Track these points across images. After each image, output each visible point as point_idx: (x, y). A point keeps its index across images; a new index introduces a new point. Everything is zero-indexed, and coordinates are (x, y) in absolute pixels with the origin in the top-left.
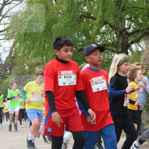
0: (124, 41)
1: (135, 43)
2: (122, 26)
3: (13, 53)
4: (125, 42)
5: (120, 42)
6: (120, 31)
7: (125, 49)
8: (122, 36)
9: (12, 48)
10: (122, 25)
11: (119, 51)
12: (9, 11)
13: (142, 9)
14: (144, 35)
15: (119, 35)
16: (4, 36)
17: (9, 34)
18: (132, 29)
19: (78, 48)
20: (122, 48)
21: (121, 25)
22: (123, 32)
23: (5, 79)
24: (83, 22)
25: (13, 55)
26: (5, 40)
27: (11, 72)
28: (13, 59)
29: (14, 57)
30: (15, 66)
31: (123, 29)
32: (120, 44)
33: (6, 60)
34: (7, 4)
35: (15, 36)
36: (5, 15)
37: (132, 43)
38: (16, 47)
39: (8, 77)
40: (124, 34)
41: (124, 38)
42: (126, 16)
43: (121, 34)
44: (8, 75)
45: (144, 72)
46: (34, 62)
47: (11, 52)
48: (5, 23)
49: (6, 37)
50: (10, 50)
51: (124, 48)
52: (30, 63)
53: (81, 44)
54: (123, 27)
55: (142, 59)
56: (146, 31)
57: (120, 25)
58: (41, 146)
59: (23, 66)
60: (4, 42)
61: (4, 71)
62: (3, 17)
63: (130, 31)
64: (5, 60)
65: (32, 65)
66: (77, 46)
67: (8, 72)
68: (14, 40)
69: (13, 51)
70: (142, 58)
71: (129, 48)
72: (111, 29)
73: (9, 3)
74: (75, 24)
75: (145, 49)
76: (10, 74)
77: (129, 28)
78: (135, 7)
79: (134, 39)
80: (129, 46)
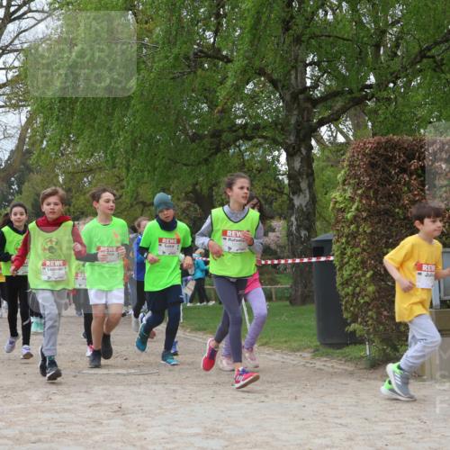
0: (303, 118)
1: (328, 123)
2: (299, 81)
3: (27, 140)
4: (305, 119)
5: (293, 121)
6: (293, 93)
7: (304, 136)
8: (298, 104)
9: (24, 129)
10: (299, 78)
11: (290, 143)
12: (18, 35)
13: (348, 40)
14: (352, 104)
15: (290, 103)
16: (5, 97)
17: (16, 93)
18: (321, 88)
19: (190, 131)
20: (297, 136)
21: (296, 78)
22: (301, 96)
24: (204, 69)
25: (26, 147)
26: (7, 109)
27: (23, 190)
28: (28, 155)
29: (29, 152)
30: (32, 174)
31: (300, 88)
32: (292, 126)
33: (9, 158)
34: (15, 19)
35: (32, 98)
36: (7, 46)
37: (321, 123)
38: (35, 126)
40: (301, 102)
41: (301, 113)
42: (307, 56)
43: (295, 101)
44: (13, 194)
45: (350, 195)
46: (78, 165)
47: (22, 140)
48: (7, 66)
49: (10, 102)
50: (21, 134)
51: (301, 135)
52: (69, 167)
53: (196, 122)
54: (299, 85)
55: (346, 163)
56: (357, 94)
57: (293, 77)
59: (52, 175)
60: (5, 112)
61: (5, 185)
62: (3, 51)
63: (317, 93)
64: (6, 157)
65: (73, 173)
66: (188, 127)
67: (13, 187)
68: (29, 108)
69: (28, 135)
70: (343, 161)
71: (313, 134)
72: (270, 87)
73: (20, 18)
74: (183, 74)
75: (352, 138)
76: (20, 192)
77: (315, 86)
78: (329, 36)
79: (326, 114)
80: (313, 131)
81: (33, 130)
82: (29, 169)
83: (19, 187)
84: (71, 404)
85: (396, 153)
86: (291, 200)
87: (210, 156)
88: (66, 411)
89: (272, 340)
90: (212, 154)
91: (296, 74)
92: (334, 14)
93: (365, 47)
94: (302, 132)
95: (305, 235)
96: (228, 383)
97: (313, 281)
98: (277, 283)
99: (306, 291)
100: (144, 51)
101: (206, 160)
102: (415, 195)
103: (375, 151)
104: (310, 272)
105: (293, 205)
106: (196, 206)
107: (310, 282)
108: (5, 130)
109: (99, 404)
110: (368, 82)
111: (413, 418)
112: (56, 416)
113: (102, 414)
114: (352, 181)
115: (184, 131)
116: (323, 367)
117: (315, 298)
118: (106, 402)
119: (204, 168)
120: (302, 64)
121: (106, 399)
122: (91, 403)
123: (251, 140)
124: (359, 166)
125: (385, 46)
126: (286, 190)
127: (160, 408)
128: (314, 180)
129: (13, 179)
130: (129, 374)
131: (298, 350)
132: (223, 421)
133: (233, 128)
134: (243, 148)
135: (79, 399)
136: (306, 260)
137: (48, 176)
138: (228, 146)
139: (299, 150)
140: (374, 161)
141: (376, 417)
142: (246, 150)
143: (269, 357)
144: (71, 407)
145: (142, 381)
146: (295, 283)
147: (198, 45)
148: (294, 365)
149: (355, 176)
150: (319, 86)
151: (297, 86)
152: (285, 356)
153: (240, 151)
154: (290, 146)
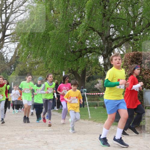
1: (117, 47)
3: (17, 53)
4: (110, 46)
5: (106, 46)
6: (106, 37)
7: (109, 52)
8: (108, 41)
9: (16, 49)
10: (108, 32)
12: (15, 18)
13: (124, 20)
14: (125, 41)
16: (10, 39)
17: (14, 37)
19: (71, 50)
22: (108, 38)
23: (10, 75)
24: (76, 29)
25: (17, 55)
26: (11, 43)
29: (18, 57)
32: (105, 48)
33: (11, 59)
34: (14, 13)
35: (19, 39)
36: (11, 22)
37: (115, 47)
38: (20, 48)
39: (13, 73)
41: (108, 43)
43: (106, 40)
44: (12, 71)
46: (34, 61)
47: (15, 53)
48: (11, 28)
50: (15, 51)
51: (108, 51)
52: (31, 62)
53: (73, 47)
55: (123, 61)
56: (127, 38)
57: (106, 32)
58: (37, 130)
59: (25, 64)
61: (9, 68)
62: (10, 23)
63: (114, 37)
64: (10, 59)
65: (32, 64)
67: (12, 68)
68: (18, 42)
69: (17, 51)
72: (98, 35)
74: (69, 31)
75: (125, 52)
76: (14, 70)
78: (118, 18)
79: (117, 44)
80: (112, 50)
82: (18, 63)
83: (14, 68)
84: (30, 141)
85: (140, 57)
86: (105, 73)
88: (28, 143)
89: (97, 120)
90: (79, 57)
92: (120, 11)
93: (130, 22)
94: (109, 50)
96: (82, 134)
98: (100, 101)
100: (56, 23)
101: (76, 59)
102: (146, 71)
103: (133, 57)
106: (73, 75)
109: (39, 141)
110: (131, 34)
111: (144, 146)
112: (25, 145)
113: (40, 144)
114: (125, 67)
115: (69, 50)
116: (114, 129)
118: (42, 140)
119: (76, 62)
121: (42, 139)
122: (37, 140)
123: (91, 53)
124: (128, 61)
125: (137, 22)
126: (103, 69)
127: (60, 142)
130: (49, 131)
132: (80, 147)
133: (86, 49)
135: (33, 139)
138: (84, 55)
139: (108, 56)
140: (133, 60)
141: (132, 146)
142: (90, 56)
143: (96, 125)
144: (30, 142)
145: (54, 133)
147: (74, 21)
149: (126, 65)
150: (114, 35)
151: (107, 35)
152: (102, 125)
153: (88, 56)
154: (104, 55)
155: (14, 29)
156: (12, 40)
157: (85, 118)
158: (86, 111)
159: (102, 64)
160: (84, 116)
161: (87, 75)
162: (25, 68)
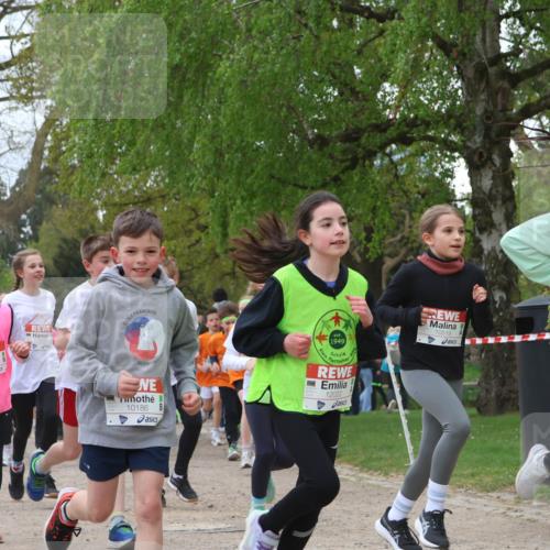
1: (537, 113)
2: (488, 44)
3: (46, 153)
4: (500, 108)
5: (479, 110)
6: (480, 63)
7: (498, 136)
9: (42, 135)
10: (488, 39)
11: (474, 147)
15: (473, 82)
16: (9, 85)
17: (29, 77)
18: (525, 55)
19: (309, 132)
20: (487, 136)
21: (484, 40)
22: (492, 70)
25: (44, 164)
26: (13, 103)
27: (40, 233)
28: (48, 177)
29: (49, 172)
30: (54, 207)
31: (490, 55)
32: (478, 119)
33: (18, 183)
37: (527, 112)
38: (59, 130)
40: (493, 78)
41: (492, 96)
42: (501, 3)
43: (482, 78)
44: (24, 241)
46: (128, 192)
47: (37, 151)
48: (13, 33)
49: (18, 92)
50: (36, 144)
51: (493, 135)
52: (113, 195)
54: (489, 50)
57: (478, 39)
59: (87, 209)
60: (10, 109)
61: (12, 227)
62: (5, 8)
64: (13, 183)
65: (121, 205)
66: (305, 126)
67: (24, 229)
69: (47, 145)
71: (512, 132)
72: (442, 57)
76: (35, 238)
77: (515, 53)
80: (512, 127)
81: (55, 135)
82: (51, 201)
83: (33, 229)
86: (477, 242)
87: (343, 172)
90: (347, 168)
91: (484, 33)
95: (501, 298)
97: (517, 374)
99: (505, 390)
101: (336, 179)
104: (510, 359)
105: (482, 250)
107: (510, 377)
108: (11, 137)
115: (300, 131)
116: (535, 517)
117: (520, 404)
120: (493, 17)
123: (410, 145)
128: (515, 207)
129: (24, 217)
130: (217, 531)
131: (493, 490)
133: (383, 126)
134: (396, 158)
136: (504, 340)
137: (80, 210)
138: (371, 155)
139: (490, 158)
142: (402, 161)
146: (486, 377)
148: (487, 514)
150: (521, 51)
151: (486, 53)
152: (472, 500)
153: (392, 161)
154: (474, 152)
155: (26, 36)
156: (19, 89)
157: (392, 466)
158: (391, 433)
159: (462, 200)
160: (383, 454)
161: (391, 256)
162: (88, 227)
